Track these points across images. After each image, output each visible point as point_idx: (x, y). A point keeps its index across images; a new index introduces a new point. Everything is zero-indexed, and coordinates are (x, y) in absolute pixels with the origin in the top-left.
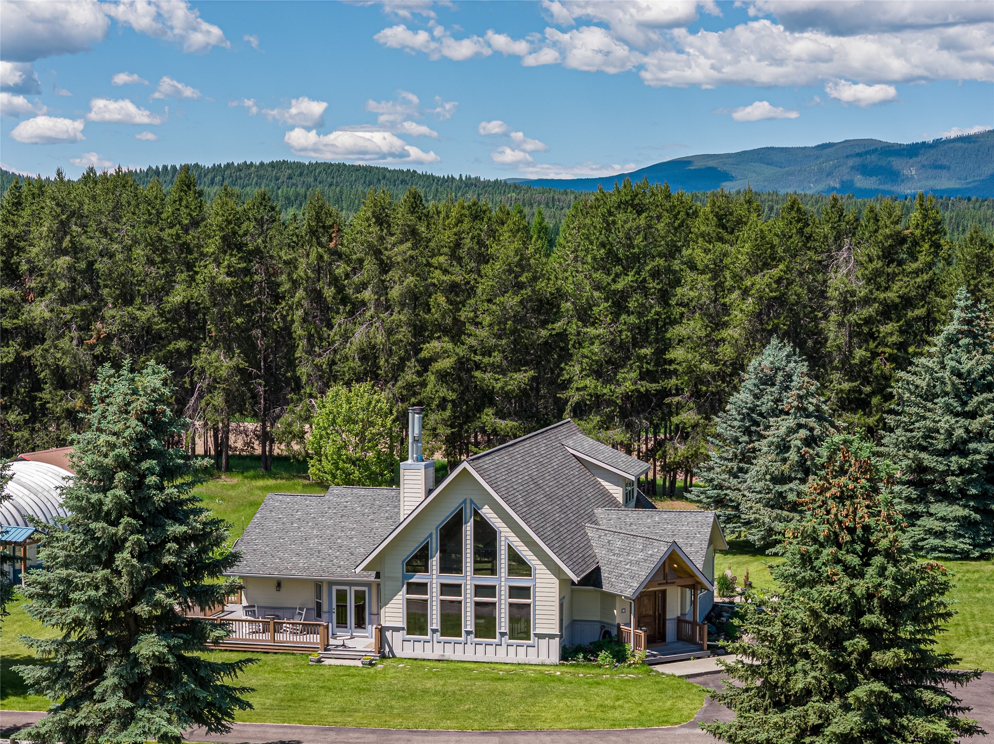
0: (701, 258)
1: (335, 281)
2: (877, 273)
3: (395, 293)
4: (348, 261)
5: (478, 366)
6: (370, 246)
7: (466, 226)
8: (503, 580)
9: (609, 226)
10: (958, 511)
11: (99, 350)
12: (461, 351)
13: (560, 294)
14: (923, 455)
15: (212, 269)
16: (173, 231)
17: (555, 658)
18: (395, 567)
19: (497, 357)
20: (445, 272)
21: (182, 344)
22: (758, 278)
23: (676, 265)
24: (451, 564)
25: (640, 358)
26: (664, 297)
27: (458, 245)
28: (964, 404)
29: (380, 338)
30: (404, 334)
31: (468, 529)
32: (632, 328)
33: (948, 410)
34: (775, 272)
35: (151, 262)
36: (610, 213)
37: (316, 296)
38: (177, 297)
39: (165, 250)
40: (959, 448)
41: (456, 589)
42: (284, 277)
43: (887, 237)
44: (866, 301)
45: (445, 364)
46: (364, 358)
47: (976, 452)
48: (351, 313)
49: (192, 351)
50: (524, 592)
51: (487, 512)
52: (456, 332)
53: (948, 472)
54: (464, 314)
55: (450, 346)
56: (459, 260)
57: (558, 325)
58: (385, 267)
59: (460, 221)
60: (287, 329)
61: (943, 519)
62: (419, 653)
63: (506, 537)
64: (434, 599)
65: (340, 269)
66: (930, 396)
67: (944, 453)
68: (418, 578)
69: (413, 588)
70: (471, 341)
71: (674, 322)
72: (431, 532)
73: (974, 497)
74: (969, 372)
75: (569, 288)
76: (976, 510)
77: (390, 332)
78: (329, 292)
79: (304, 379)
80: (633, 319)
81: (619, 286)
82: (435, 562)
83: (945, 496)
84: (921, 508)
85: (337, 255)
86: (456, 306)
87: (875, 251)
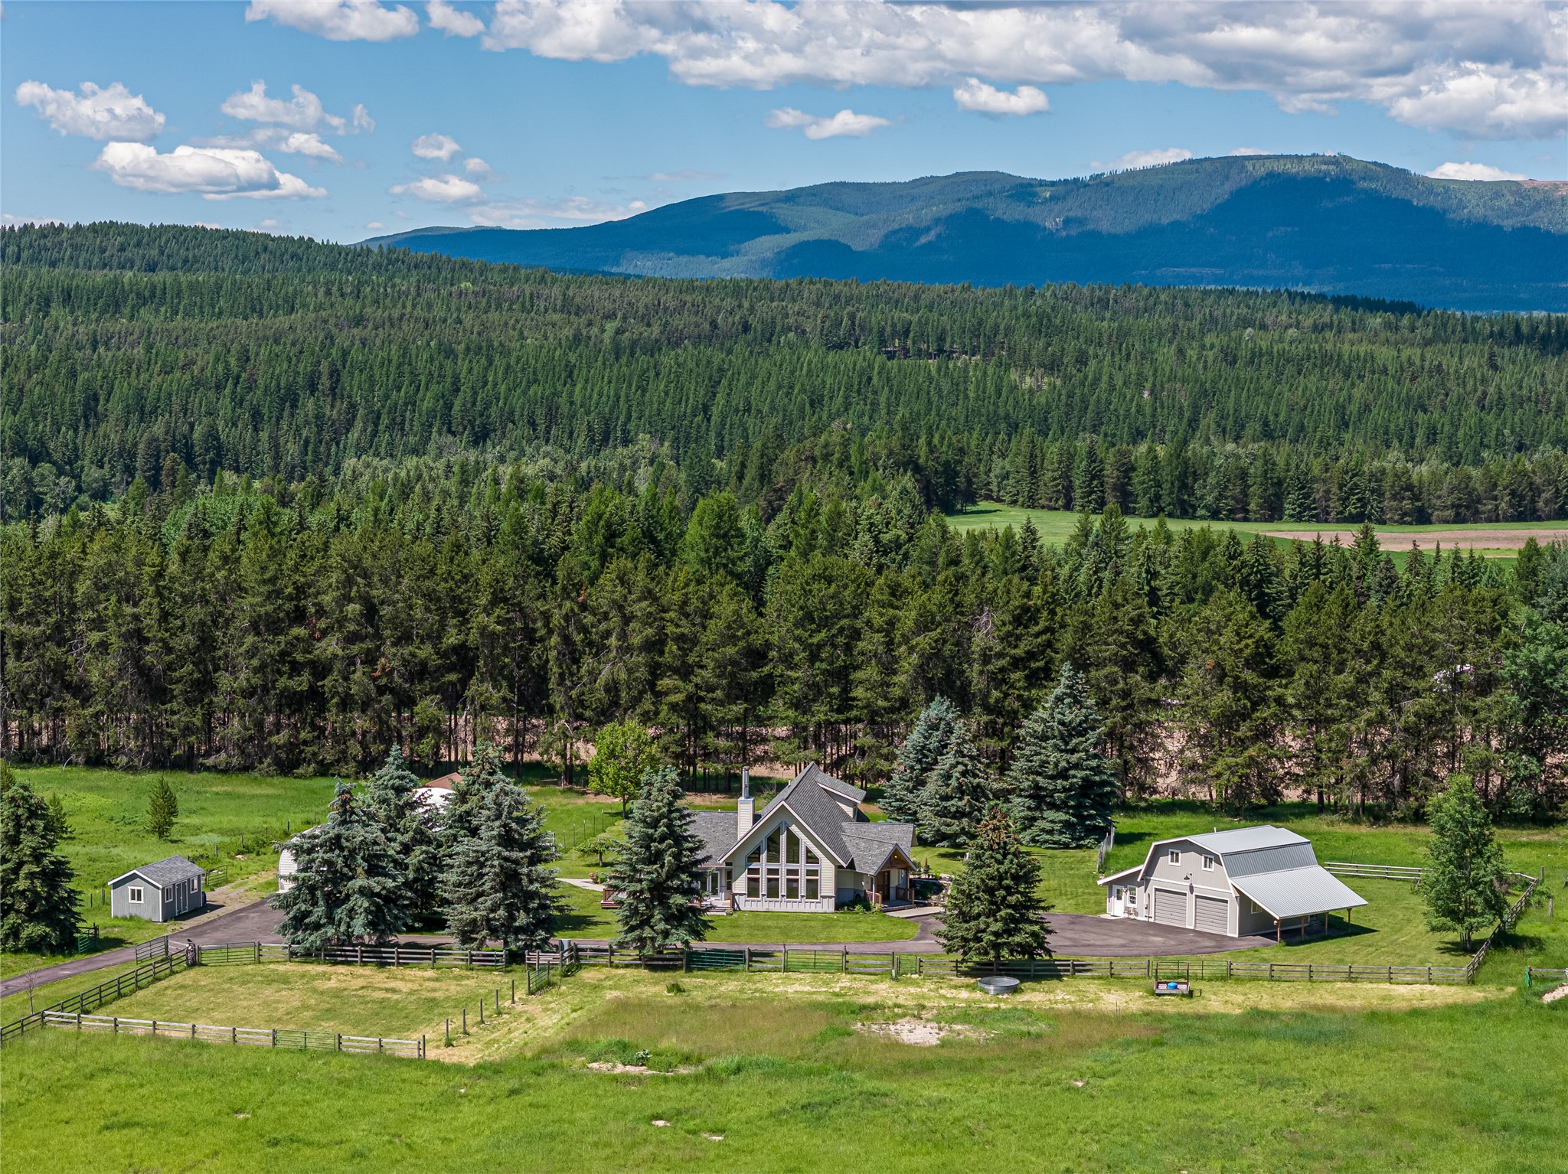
0: (878, 621)
1: (584, 629)
2: (1009, 634)
3: (636, 640)
4: (595, 615)
5: (701, 699)
6: (614, 602)
7: (691, 589)
8: (803, 866)
9: (807, 593)
10: (1062, 816)
11: (384, 681)
12: (690, 688)
13: (768, 645)
14: (1039, 778)
15: (483, 618)
16: (448, 585)
17: (832, 909)
18: (741, 860)
19: (719, 694)
20: (677, 626)
21: (453, 677)
22: (920, 639)
23: (859, 623)
24: (774, 857)
25: (830, 695)
26: (848, 648)
27: (685, 603)
28: (1067, 744)
29: (623, 676)
30: (642, 673)
31: (783, 838)
32: (825, 672)
33: (1056, 747)
34: (934, 634)
35: (428, 609)
36: (807, 583)
37: (566, 639)
38: (452, 639)
39: (439, 599)
40: (1063, 775)
41: (776, 872)
42: (539, 624)
43: (1016, 608)
44: (1000, 655)
45: (678, 698)
46: (608, 690)
47: (1074, 776)
48: (597, 654)
49: (464, 683)
50: (815, 873)
51: (794, 828)
52: (685, 672)
53: (1056, 791)
54: (692, 659)
55: (680, 683)
56: (687, 615)
57: (766, 669)
58: (627, 620)
59: (687, 585)
60: (544, 666)
61: (1052, 822)
62: (754, 908)
63: (805, 842)
64: (763, 877)
65: (588, 619)
66: (1044, 738)
67: (1053, 778)
68: (754, 866)
69: (751, 871)
70: (698, 680)
71: (857, 668)
72: (762, 840)
73: (1072, 807)
74: (1071, 722)
75: (774, 639)
76: (1073, 815)
77: (630, 671)
78: (578, 638)
79: (558, 707)
80: (824, 666)
81: (815, 640)
82: (764, 856)
83: (1053, 806)
84: (1037, 814)
85: (584, 607)
86: (685, 653)
87: (1007, 618)
